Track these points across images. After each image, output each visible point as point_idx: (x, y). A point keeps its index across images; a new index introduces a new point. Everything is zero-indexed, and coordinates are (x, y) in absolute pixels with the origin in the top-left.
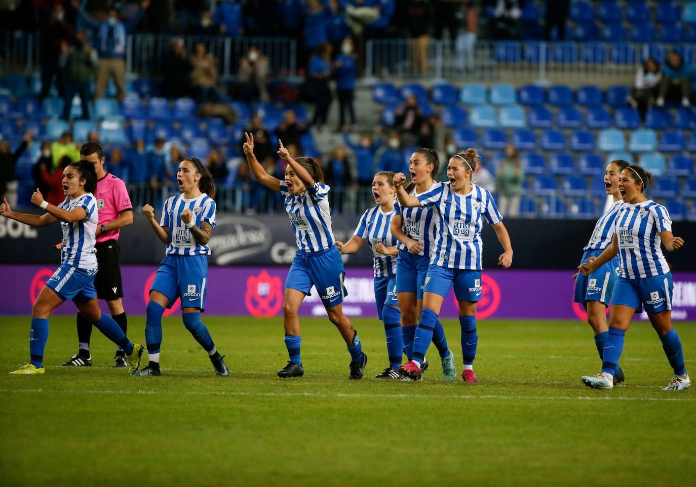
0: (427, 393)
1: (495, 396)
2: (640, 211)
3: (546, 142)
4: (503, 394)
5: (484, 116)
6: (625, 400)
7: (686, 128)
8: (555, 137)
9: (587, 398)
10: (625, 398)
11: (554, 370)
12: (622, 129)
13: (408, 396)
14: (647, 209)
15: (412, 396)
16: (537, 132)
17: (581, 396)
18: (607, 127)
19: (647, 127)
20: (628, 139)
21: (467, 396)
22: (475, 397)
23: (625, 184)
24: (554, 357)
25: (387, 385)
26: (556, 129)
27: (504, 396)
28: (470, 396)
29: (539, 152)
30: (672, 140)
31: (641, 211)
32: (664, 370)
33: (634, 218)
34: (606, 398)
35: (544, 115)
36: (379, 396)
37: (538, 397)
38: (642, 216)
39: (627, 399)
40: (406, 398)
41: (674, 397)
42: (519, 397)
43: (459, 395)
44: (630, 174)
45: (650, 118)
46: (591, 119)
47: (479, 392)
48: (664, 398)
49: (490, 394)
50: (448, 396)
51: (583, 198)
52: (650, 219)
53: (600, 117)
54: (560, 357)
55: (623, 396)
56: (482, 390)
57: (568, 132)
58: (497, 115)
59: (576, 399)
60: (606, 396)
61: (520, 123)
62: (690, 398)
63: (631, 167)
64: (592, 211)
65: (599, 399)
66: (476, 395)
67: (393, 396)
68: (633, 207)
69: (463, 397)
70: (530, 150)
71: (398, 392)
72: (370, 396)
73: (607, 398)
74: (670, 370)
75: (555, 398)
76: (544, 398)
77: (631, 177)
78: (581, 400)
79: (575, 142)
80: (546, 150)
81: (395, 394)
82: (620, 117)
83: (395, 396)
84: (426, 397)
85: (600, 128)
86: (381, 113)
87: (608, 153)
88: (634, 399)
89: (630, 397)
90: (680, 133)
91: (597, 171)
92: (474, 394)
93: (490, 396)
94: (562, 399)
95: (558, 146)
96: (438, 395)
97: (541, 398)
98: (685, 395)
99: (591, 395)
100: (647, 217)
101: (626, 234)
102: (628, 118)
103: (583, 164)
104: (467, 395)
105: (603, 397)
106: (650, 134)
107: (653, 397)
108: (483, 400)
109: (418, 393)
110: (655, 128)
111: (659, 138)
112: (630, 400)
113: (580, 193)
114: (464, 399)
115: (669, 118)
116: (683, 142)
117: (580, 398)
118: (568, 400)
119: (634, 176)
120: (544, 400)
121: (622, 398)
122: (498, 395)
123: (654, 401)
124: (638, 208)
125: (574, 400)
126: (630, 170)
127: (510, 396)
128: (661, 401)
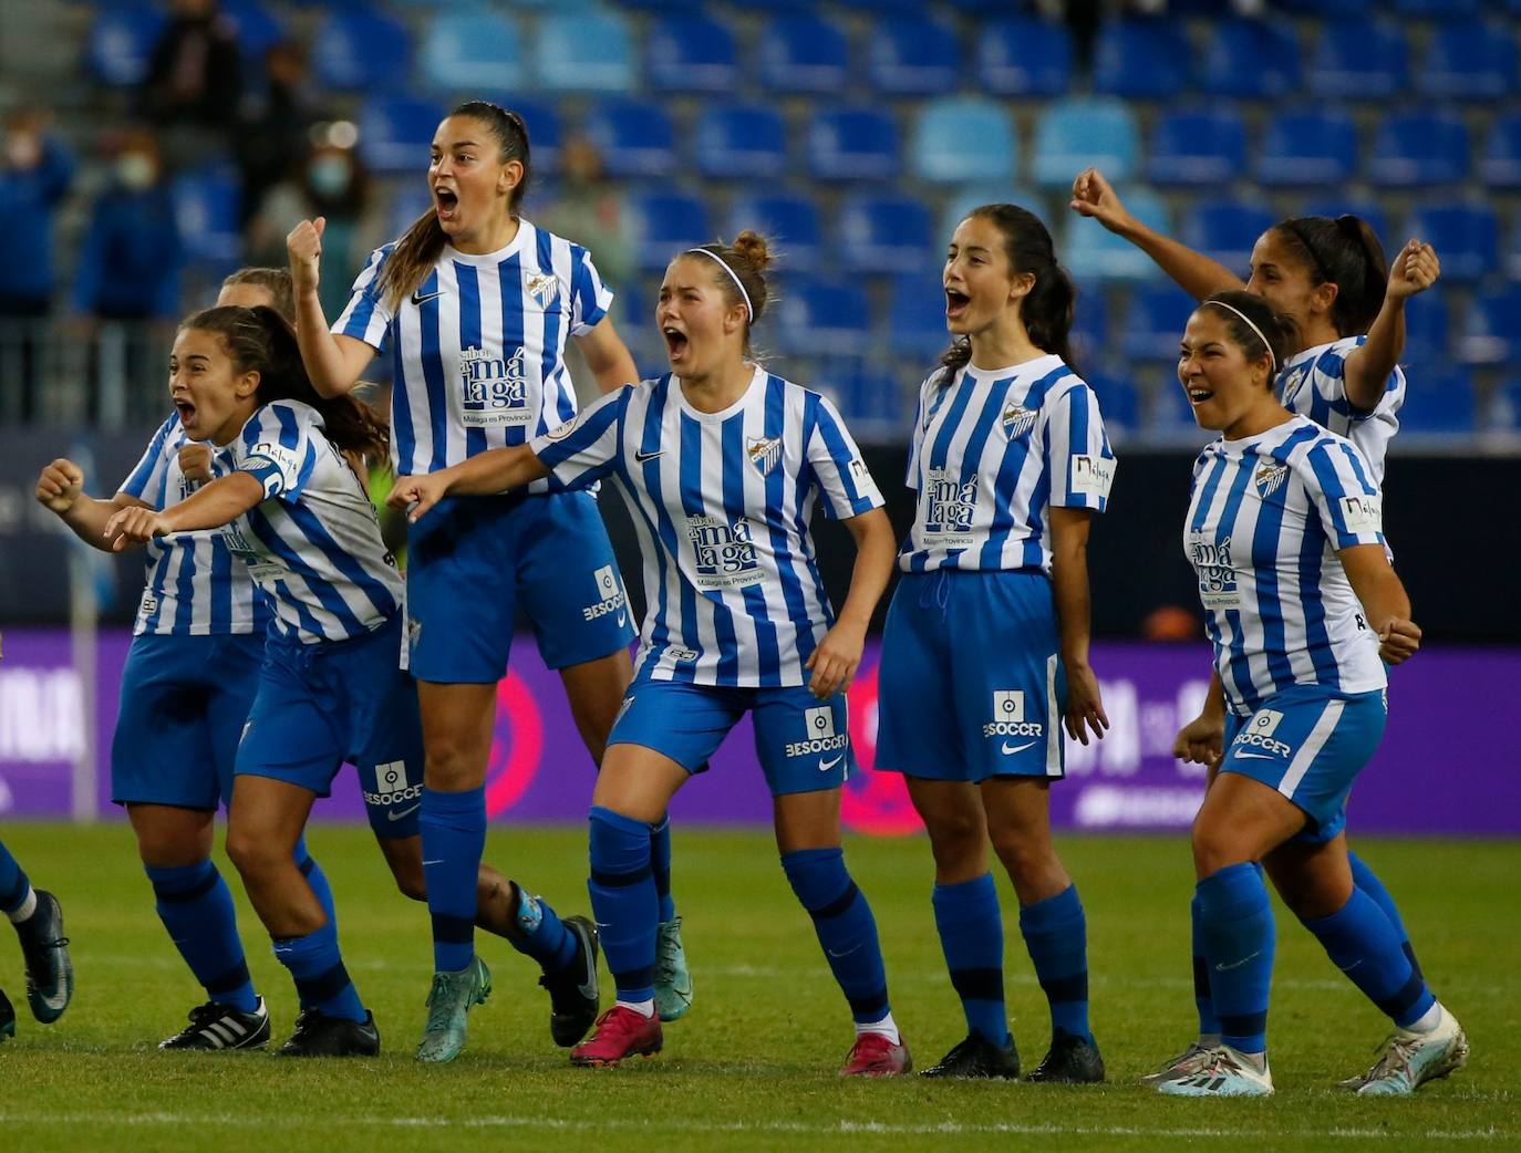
0: (263, 1107)
1: (521, 1121)
2: (1259, 467)
3: (713, 147)
4: (552, 1114)
5: (479, 49)
6: (1019, 1134)
7: (1247, 92)
8: (751, 129)
9: (873, 1126)
10: (1016, 1129)
11: (746, 1019)
12: (1005, 98)
13: (188, 1120)
14: (1279, 457)
15: (206, 1119)
16: (683, 109)
17: (850, 1118)
18: (951, 91)
19: (1100, 91)
20: (1026, 135)
21: (413, 1121)
22: (443, 1123)
23: (1209, 365)
24: (745, 969)
25: (107, 1079)
26: (752, 99)
27: (556, 1118)
28: (424, 1121)
29: (689, 188)
30: (1195, 139)
31: (1263, 468)
32: (1163, 1021)
33: (1237, 494)
34: (943, 1127)
35: (706, 45)
36: (77, 1119)
37: (686, 1123)
38: (1262, 488)
39: (1026, 1130)
40: (182, 1126)
41: (1205, 1122)
42: (613, 1123)
43: (381, 1114)
44: (1223, 326)
45: (1110, 55)
46: (886, 62)
47: (459, 1105)
48: (1164, 1129)
49: (501, 1112)
50: (342, 1121)
51: (858, 362)
52: (1295, 499)
53: (921, 51)
54: (767, 971)
55: (1008, 1118)
56: (471, 1099)
57: (796, 110)
58: (526, 46)
59: (830, 1129)
60: (944, 1119)
61: (614, 76)
62: (1268, 1128)
63: (1223, 297)
64: (891, 414)
65: (920, 1129)
66: (448, 1118)
67: (131, 1120)
68: (1235, 453)
69: (397, 1121)
70: (651, 180)
71: (151, 1104)
72: (45, 1119)
73: (950, 1127)
74: (1188, 1021)
75: (749, 1126)
76: (708, 1127)
77: (1228, 339)
78: (849, 1134)
79: (824, 147)
80: (714, 179)
81: (139, 1112)
82: (996, 56)
83: (140, 1119)
84: (256, 1121)
85: (922, 96)
86: (85, 38)
87: (952, 188)
88: (1053, 1130)
89: (1037, 1123)
90: (1226, 114)
91: (907, 260)
92: (440, 1113)
93: (502, 1121)
94: (775, 1132)
95: (763, 161)
96: (304, 1114)
97: (700, 1127)
98: (1245, 1117)
99: (889, 1113)
100: (1282, 489)
101: (1212, 559)
102: (1024, 56)
103: (856, 232)
104: (412, 1115)
105: (933, 1122)
106: (1113, 117)
107: (1125, 1125)
108: (472, 1133)
109: (225, 1110)
110: (1130, 92)
111: (1146, 135)
112: (1035, 1136)
113: (841, 341)
114: (404, 1132)
115: (1183, 56)
116: (1236, 148)
117: (846, 1126)
118: (799, 1135)
119: (1240, 334)
120: (707, 1134)
121: (1005, 1128)
122: (532, 1115)
123: (1127, 1137)
124: (1251, 454)
125: (822, 1135)
126: (1224, 314)
127: (577, 1119)
128: (1154, 1137)
